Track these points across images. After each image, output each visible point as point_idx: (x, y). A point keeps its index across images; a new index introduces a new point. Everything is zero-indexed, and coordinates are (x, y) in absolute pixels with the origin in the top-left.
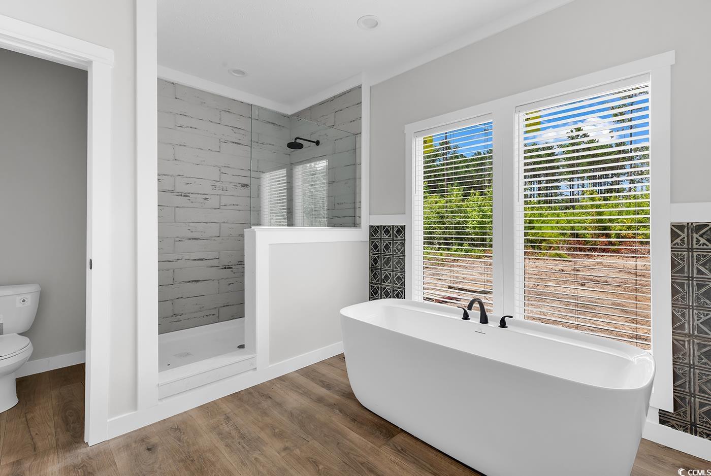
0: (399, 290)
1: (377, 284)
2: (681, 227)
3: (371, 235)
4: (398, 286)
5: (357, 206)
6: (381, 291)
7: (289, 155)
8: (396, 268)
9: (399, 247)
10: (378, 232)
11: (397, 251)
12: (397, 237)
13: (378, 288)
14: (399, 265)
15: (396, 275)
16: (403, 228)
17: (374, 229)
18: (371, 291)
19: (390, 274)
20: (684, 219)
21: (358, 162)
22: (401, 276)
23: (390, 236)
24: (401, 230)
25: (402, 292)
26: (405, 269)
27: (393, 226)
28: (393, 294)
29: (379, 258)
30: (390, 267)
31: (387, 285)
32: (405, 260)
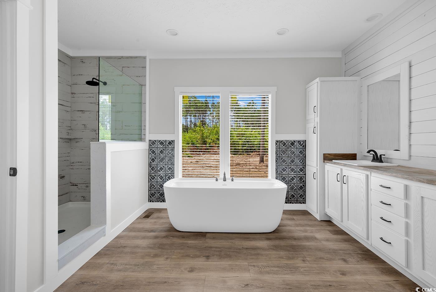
0: (170, 175)
1: (154, 173)
2: (277, 141)
3: (150, 145)
4: (170, 172)
5: (143, 128)
6: (157, 177)
7: (70, 86)
8: (168, 163)
9: (170, 152)
10: (155, 143)
11: (168, 154)
12: (168, 146)
13: (155, 175)
14: (170, 161)
15: (168, 167)
16: (173, 141)
17: (152, 142)
18: (150, 178)
19: (164, 167)
20: (278, 139)
21: (143, 102)
22: (171, 167)
23: (164, 146)
24: (171, 143)
25: (172, 175)
26: (174, 163)
27: (166, 141)
28: (166, 177)
29: (155, 158)
30: (164, 163)
31: (162, 173)
32: (174, 158)
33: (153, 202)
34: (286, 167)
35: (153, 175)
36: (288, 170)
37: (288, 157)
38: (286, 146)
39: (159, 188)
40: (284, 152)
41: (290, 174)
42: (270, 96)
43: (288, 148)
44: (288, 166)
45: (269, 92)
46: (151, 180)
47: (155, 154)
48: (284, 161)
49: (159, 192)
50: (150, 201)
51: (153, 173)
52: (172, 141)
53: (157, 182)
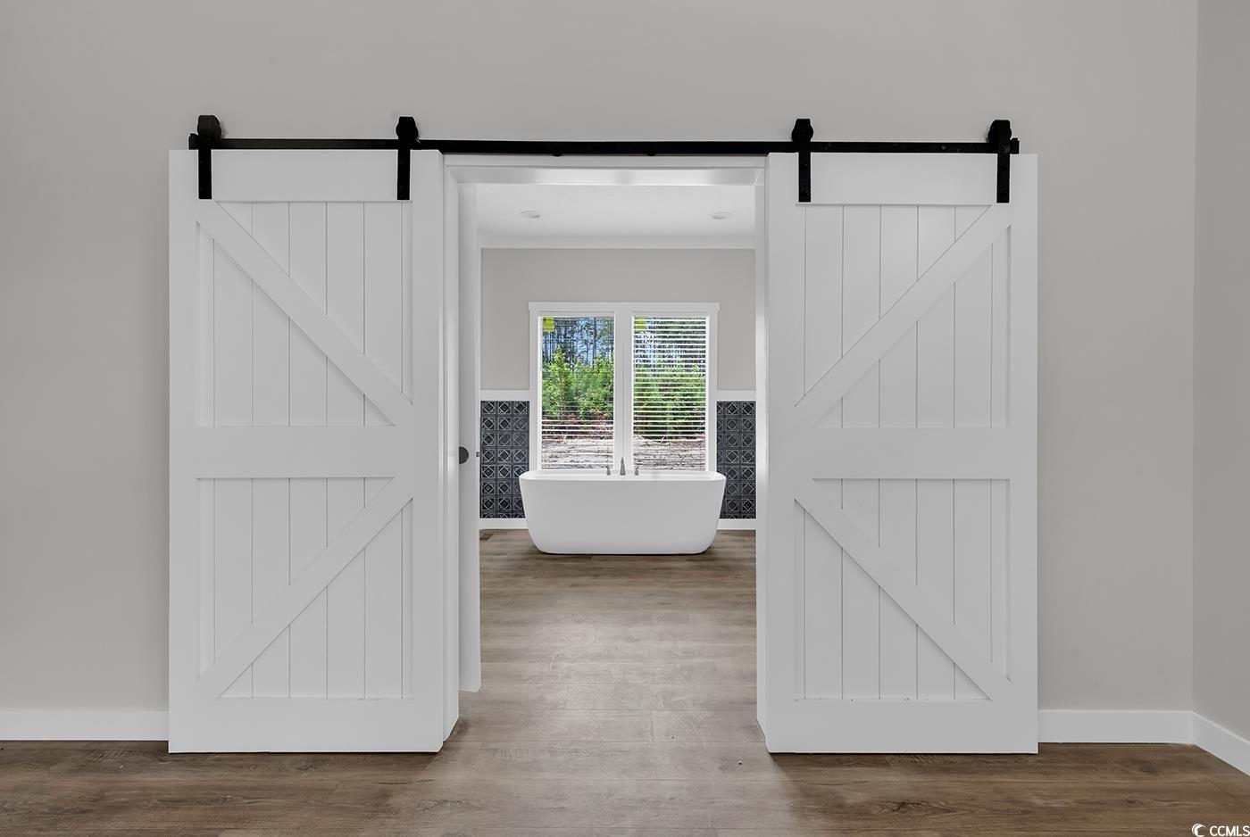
0: (520, 466)
1: (491, 464)
2: (721, 404)
3: (483, 411)
4: (520, 461)
6: (496, 470)
8: (516, 444)
9: (521, 423)
10: (493, 408)
11: (518, 427)
12: (517, 412)
14: (521, 441)
15: (516, 451)
16: (526, 403)
17: (486, 404)
18: (483, 472)
19: (509, 452)
20: (722, 400)
22: (523, 452)
23: (509, 412)
24: (524, 406)
25: (524, 468)
26: (528, 444)
27: (513, 402)
28: (512, 472)
29: (493, 436)
30: (509, 444)
31: (505, 463)
32: (528, 436)
33: (489, 517)
34: (736, 452)
35: (489, 466)
36: (740, 457)
37: (740, 432)
38: (736, 413)
39: (500, 492)
40: (732, 424)
41: (743, 465)
42: (707, 320)
43: (740, 416)
44: (740, 449)
45: (707, 313)
46: (484, 476)
47: (493, 428)
48: (732, 440)
49: (500, 500)
50: (484, 516)
51: (488, 464)
52: (524, 403)
53: (496, 480)
